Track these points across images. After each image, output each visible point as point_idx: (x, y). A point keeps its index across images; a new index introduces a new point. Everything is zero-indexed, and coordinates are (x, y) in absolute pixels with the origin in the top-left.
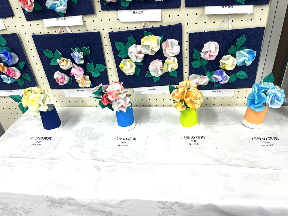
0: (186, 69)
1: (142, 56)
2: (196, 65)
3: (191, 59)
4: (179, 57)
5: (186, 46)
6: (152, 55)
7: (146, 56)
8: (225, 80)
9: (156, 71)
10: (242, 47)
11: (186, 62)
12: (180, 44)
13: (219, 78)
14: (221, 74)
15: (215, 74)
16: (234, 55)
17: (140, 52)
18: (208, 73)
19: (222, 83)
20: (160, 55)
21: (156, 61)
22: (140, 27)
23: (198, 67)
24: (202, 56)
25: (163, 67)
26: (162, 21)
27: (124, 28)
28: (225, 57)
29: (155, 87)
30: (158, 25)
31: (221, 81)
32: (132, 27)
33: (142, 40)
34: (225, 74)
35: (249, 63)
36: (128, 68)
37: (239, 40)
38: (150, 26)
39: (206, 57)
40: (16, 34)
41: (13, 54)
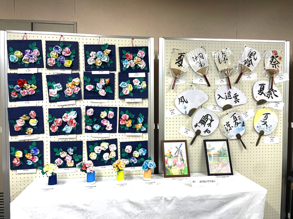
0: (119, 157)
1: (100, 151)
3: (121, 153)
4: (116, 151)
5: (119, 147)
6: (105, 150)
7: (102, 151)
8: (136, 162)
9: (106, 157)
10: (140, 148)
11: (119, 154)
12: (117, 146)
13: (133, 161)
14: (134, 159)
15: (132, 159)
16: (138, 151)
17: (100, 149)
18: (129, 159)
19: (134, 163)
20: (108, 151)
21: (106, 153)
22: (100, 139)
23: (124, 156)
24: (126, 151)
25: (109, 156)
26: (109, 137)
27: (93, 139)
28: (134, 152)
29: (105, 166)
30: (108, 139)
31: (134, 162)
32: (97, 139)
33: (101, 144)
34: (135, 159)
35: (144, 154)
36: (94, 156)
37: (139, 145)
38: (104, 139)
39: (127, 151)
40: (43, 141)
41: (38, 150)
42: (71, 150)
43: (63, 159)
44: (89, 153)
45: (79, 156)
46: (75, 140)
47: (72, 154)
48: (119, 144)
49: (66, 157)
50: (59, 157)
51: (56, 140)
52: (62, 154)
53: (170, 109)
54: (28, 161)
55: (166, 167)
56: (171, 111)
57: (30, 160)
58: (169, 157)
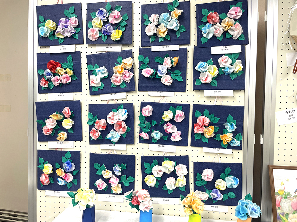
0: (192, 186)
1: (161, 173)
2: (199, 184)
3: (195, 180)
4: (187, 177)
5: (191, 170)
6: (169, 173)
7: (165, 174)
8: (220, 197)
9: (170, 185)
10: (229, 175)
11: (191, 181)
12: (188, 168)
13: (216, 195)
14: (217, 193)
15: (212, 192)
16: (224, 180)
17: (160, 171)
18: (208, 191)
19: (218, 199)
20: (174, 174)
21: (171, 178)
22: (161, 155)
23: (200, 186)
24: (203, 178)
25: (175, 183)
26: (176, 153)
27: (151, 155)
28: (218, 180)
30: (173, 155)
31: (217, 198)
32: (156, 154)
33: (163, 163)
34: (219, 193)
35: (235, 186)
36: (151, 181)
37: (226, 170)
38: (168, 155)
39: (205, 178)
40: (80, 152)
41: (73, 164)
42: (118, 169)
43: (107, 181)
44: (144, 176)
45: (130, 178)
46: (124, 153)
47: (120, 174)
48: (191, 165)
49: (110, 178)
50: (101, 177)
51: (99, 152)
52: (105, 174)
53: (287, 110)
54: (59, 179)
55: (278, 214)
56: (289, 114)
57: (61, 178)
58: (284, 196)
